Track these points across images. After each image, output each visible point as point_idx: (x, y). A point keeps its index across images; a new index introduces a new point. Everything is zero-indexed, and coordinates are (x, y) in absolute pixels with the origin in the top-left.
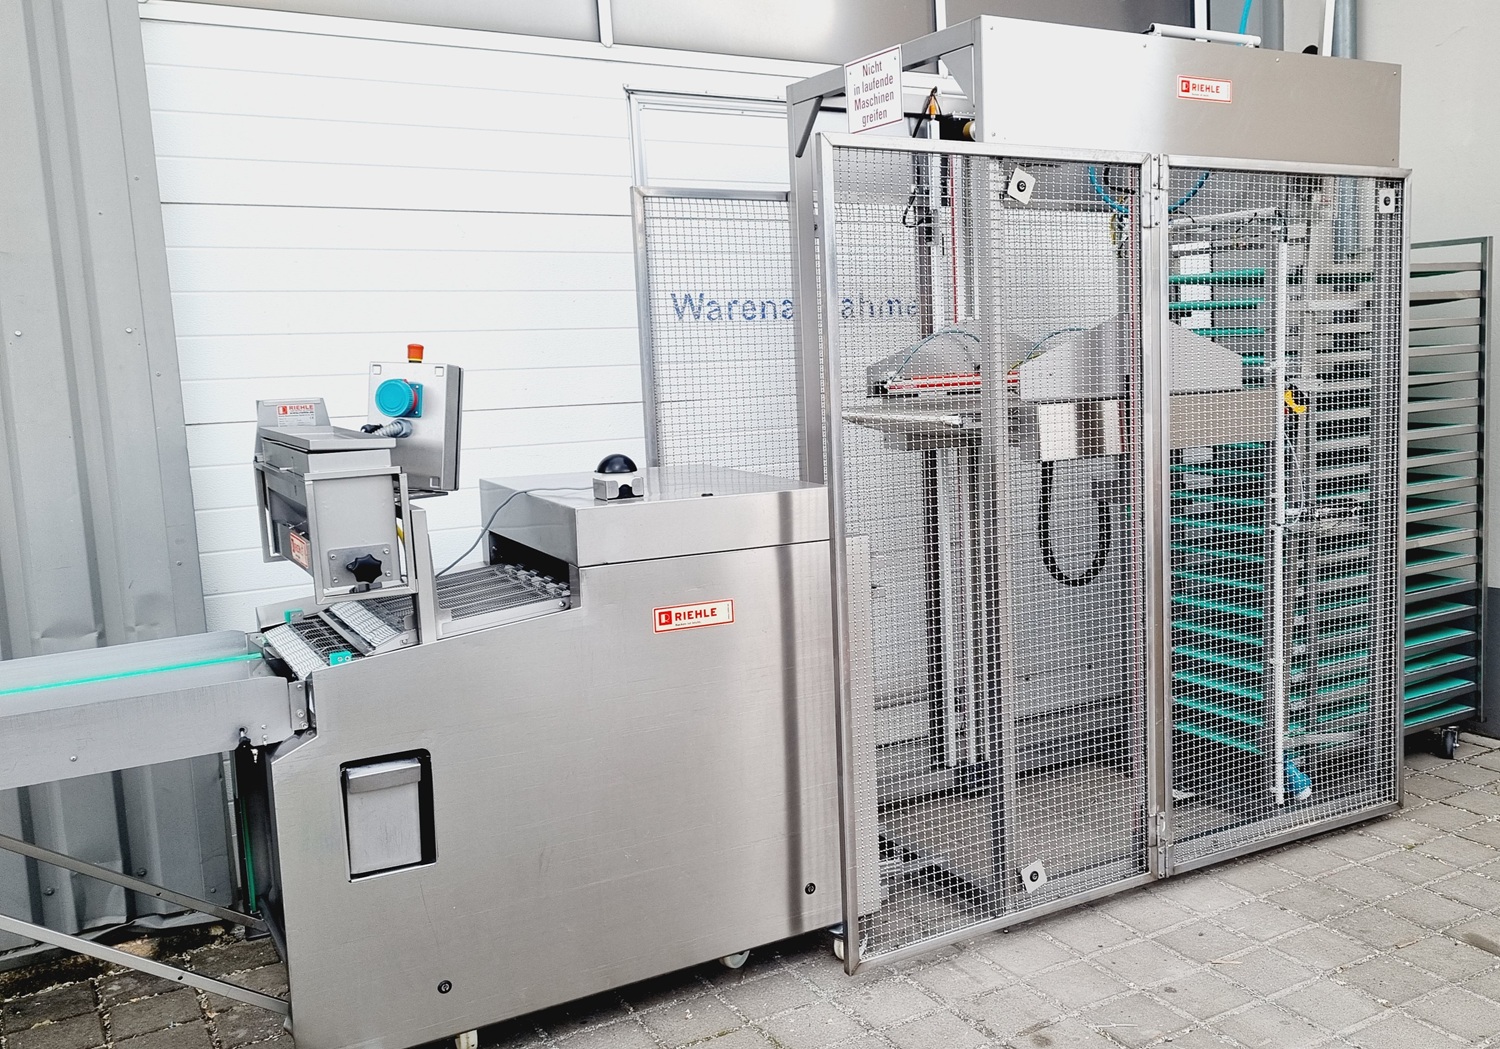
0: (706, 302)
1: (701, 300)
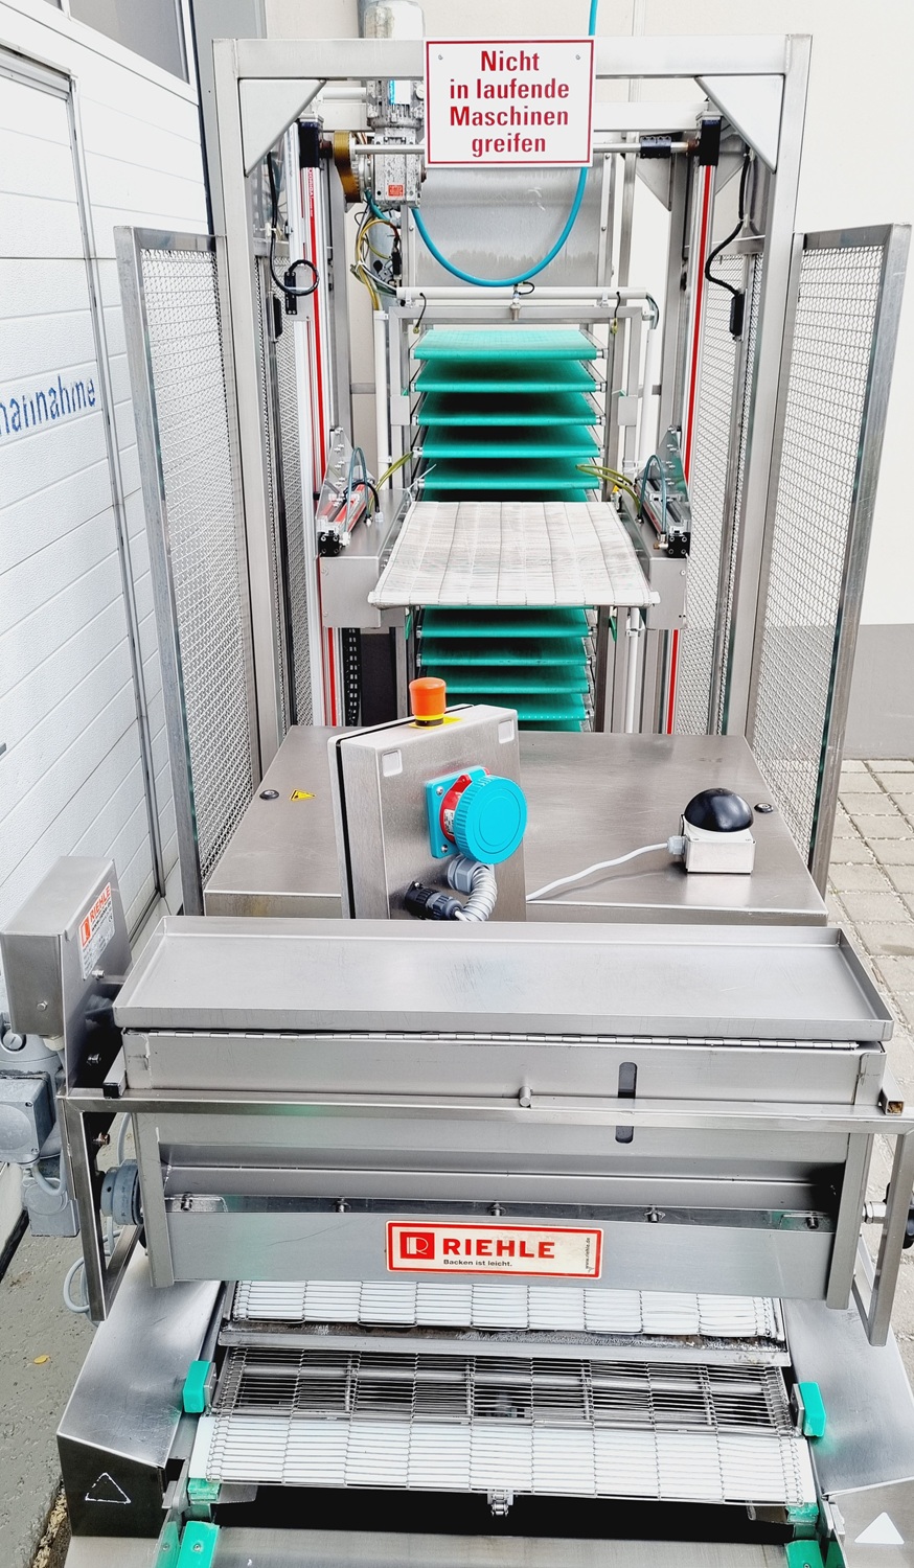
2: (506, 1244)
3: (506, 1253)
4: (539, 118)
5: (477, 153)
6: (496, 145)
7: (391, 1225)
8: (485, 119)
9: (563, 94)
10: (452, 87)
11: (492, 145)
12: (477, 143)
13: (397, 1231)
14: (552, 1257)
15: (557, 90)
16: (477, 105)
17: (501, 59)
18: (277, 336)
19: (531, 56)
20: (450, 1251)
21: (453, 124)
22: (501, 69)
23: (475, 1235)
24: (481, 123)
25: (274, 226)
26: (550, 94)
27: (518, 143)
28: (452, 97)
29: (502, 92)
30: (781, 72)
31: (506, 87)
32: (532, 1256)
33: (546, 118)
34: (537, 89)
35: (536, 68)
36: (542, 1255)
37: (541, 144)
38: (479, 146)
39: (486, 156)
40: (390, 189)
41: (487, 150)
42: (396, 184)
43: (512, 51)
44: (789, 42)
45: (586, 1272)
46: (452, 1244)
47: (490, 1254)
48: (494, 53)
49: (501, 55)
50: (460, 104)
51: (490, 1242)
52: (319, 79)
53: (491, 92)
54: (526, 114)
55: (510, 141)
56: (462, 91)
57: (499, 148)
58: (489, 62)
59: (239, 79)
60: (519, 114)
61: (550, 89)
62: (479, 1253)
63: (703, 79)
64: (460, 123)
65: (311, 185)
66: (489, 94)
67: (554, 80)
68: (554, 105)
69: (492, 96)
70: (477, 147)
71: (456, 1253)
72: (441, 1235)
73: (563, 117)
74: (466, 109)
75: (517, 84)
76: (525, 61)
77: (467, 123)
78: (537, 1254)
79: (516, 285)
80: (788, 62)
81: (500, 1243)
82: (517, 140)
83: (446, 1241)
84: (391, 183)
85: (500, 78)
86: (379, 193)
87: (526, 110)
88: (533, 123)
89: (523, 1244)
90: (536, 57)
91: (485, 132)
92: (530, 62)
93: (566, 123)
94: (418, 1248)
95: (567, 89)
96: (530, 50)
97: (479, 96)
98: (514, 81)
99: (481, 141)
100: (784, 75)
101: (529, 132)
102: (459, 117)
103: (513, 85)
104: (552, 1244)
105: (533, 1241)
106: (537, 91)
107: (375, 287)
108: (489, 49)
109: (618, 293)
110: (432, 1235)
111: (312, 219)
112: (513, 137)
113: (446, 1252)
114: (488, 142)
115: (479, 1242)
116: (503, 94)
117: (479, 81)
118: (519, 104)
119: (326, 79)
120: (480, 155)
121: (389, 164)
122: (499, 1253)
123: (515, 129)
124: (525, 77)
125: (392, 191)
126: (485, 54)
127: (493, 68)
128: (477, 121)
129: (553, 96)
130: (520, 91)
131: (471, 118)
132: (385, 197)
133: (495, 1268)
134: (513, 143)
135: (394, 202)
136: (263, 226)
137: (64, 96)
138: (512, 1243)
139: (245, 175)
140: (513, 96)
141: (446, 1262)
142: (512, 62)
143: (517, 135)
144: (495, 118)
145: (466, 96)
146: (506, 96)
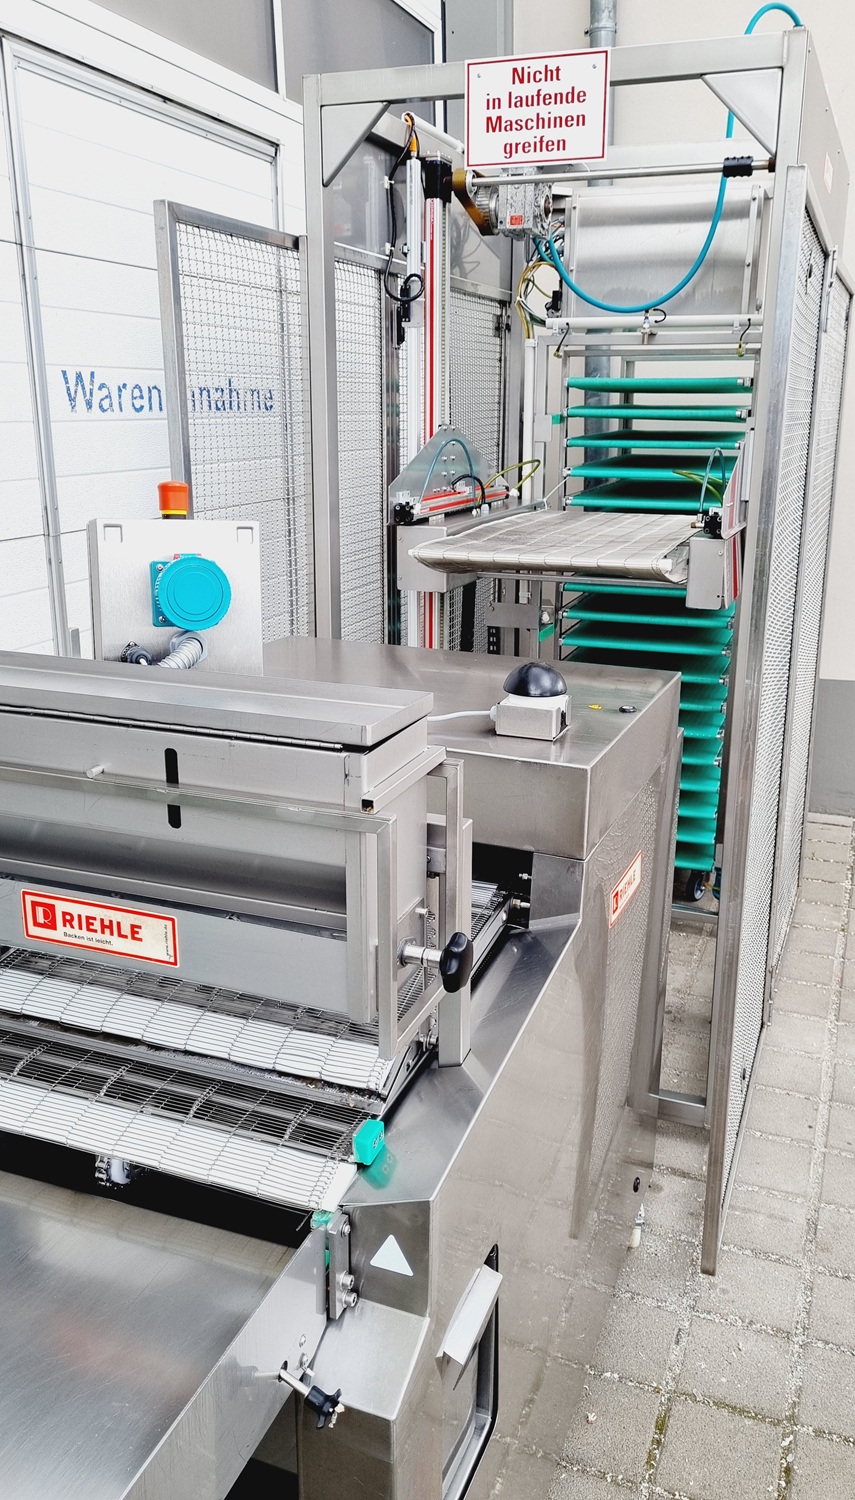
0: (96, 385)
1: (92, 381)
2: (107, 923)
3: (107, 931)
4: (559, 122)
5: (508, 155)
6: (524, 147)
7: (25, 893)
8: (514, 126)
9: (581, 99)
10: (488, 100)
11: (520, 147)
12: (508, 147)
13: (29, 899)
14: (140, 940)
15: (576, 96)
16: (508, 114)
17: (529, 73)
18: (398, 344)
19: (554, 69)
20: (68, 924)
21: (488, 131)
22: (529, 81)
23: (86, 911)
24: (511, 129)
25: (393, 245)
26: (570, 100)
27: (542, 144)
28: (488, 108)
29: (528, 102)
30: (779, 65)
31: (533, 97)
32: (126, 937)
33: (567, 121)
34: (559, 96)
35: (558, 79)
36: (134, 938)
37: (562, 144)
38: (510, 150)
39: (515, 157)
40: (512, 218)
41: (516, 152)
42: (517, 214)
43: (539, 65)
44: (786, 38)
45: (166, 959)
46: (68, 917)
47: (95, 931)
48: (523, 69)
49: (529, 70)
50: (494, 114)
51: (95, 919)
52: (382, 102)
53: (520, 102)
54: (549, 119)
55: (535, 143)
56: (496, 103)
57: (526, 150)
58: (518, 76)
59: (322, 106)
60: (543, 119)
61: (570, 96)
62: (89, 929)
63: (706, 77)
64: (494, 130)
65: (432, 213)
66: (518, 104)
67: (573, 88)
68: (574, 109)
69: (521, 105)
70: (508, 150)
71: (72, 927)
72: (61, 907)
73: (581, 120)
74: (499, 118)
75: (542, 93)
76: (549, 73)
77: (500, 130)
78: (130, 936)
79: (647, 311)
80: (785, 56)
81: (102, 920)
82: (541, 141)
83: (64, 914)
84: (513, 214)
85: (528, 89)
86: (501, 222)
87: (549, 115)
88: (555, 126)
89: (119, 924)
90: (558, 69)
91: (514, 137)
92: (553, 74)
93: (583, 124)
94: (45, 918)
95: (585, 95)
96: (552, 64)
97: (510, 106)
98: (539, 91)
99: (511, 145)
100: (782, 68)
101: (552, 134)
102: (493, 125)
103: (538, 95)
104: (140, 927)
105: (127, 921)
106: (559, 98)
107: (529, 319)
108: (519, 65)
109: (749, 320)
110: (54, 906)
111: (432, 242)
112: (538, 140)
113: (65, 925)
114: (517, 145)
115: (88, 918)
116: (530, 103)
117: (510, 93)
118: (543, 110)
119: (390, 102)
120: (511, 156)
121: (512, 198)
122: (103, 932)
123: (540, 132)
124: (550, 88)
125: (513, 222)
126: (515, 70)
127: (522, 81)
128: (508, 128)
129: (573, 101)
130: (544, 99)
131: (503, 125)
132: (509, 226)
133: (100, 946)
134: (538, 145)
135: (515, 230)
136: (384, 246)
137: (269, 159)
138: (111, 922)
139: (323, 185)
140: (538, 104)
141: (65, 934)
142: (538, 76)
143: (542, 138)
144: (523, 124)
145: (499, 107)
146: (532, 105)
